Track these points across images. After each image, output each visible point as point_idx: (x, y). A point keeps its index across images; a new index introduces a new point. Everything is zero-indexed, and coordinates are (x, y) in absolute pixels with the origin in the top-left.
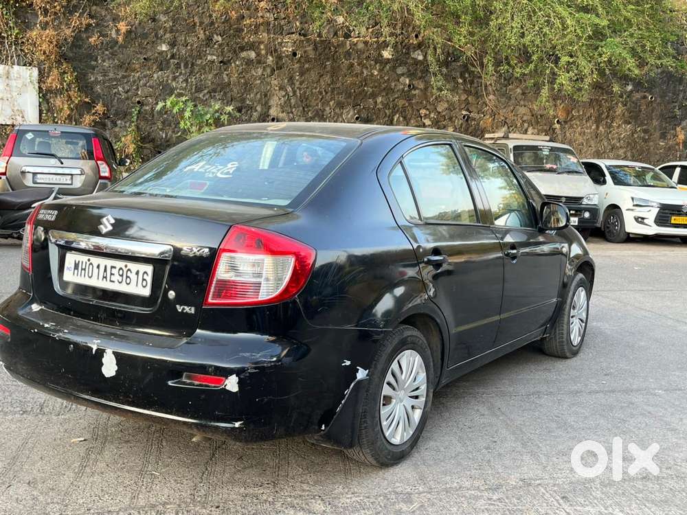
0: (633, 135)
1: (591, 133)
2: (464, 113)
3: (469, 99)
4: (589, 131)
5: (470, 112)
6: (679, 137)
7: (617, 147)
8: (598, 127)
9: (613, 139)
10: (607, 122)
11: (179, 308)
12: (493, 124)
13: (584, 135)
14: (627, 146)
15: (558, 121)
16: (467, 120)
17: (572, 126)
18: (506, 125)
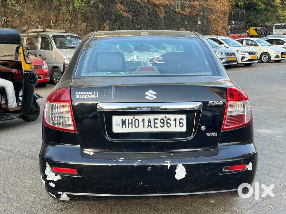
0: (87, 28)
1: (68, 27)
2: (4, 18)
3: (6, 10)
4: (67, 26)
5: (7, 18)
6: (106, 28)
7: (81, 34)
8: (71, 25)
9: (78, 30)
10: (75, 22)
11: (208, 134)
12: (20, 24)
13: (65, 28)
14: (85, 34)
15: (52, 22)
16: (6, 22)
17: (59, 24)
18: (27, 25)
